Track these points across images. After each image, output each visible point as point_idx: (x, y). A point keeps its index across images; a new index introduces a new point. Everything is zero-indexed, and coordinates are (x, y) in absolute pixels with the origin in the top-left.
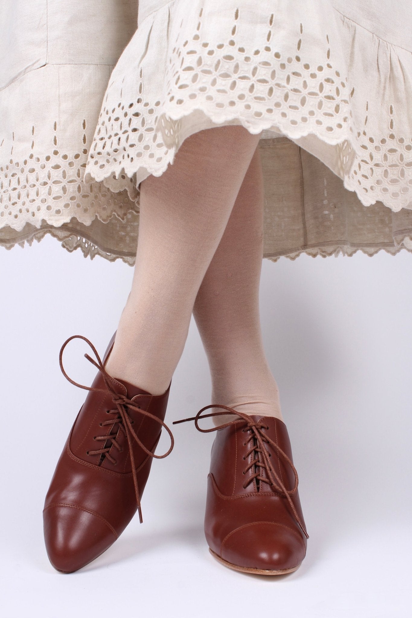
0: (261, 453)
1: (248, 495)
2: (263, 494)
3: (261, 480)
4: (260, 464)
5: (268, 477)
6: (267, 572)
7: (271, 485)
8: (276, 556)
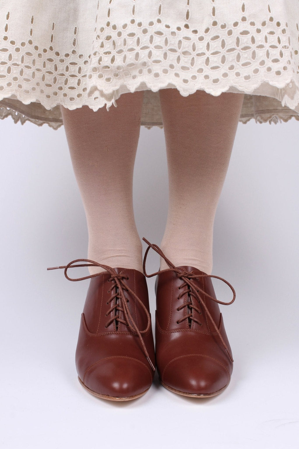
0: (121, 299)
1: (108, 333)
2: (120, 332)
3: (119, 321)
4: (120, 309)
5: (125, 319)
6: (117, 399)
7: (127, 325)
8: (125, 386)
